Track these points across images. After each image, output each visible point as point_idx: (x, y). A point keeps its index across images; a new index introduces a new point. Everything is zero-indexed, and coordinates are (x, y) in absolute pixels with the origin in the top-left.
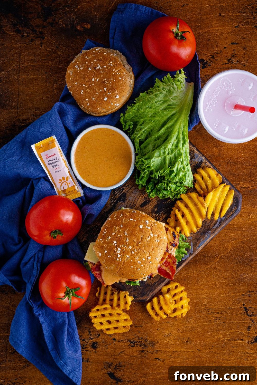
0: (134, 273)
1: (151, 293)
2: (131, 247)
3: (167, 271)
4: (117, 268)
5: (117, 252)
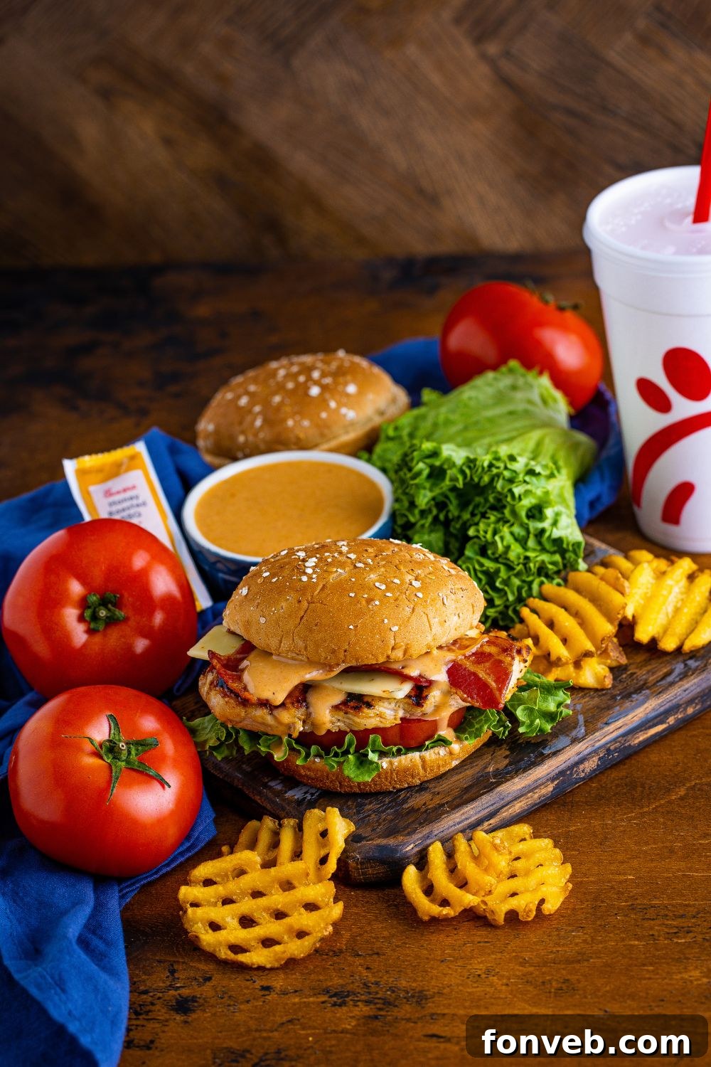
0: (360, 614)
1: (423, 827)
2: (353, 556)
3: (481, 676)
4: (300, 602)
5: (304, 566)
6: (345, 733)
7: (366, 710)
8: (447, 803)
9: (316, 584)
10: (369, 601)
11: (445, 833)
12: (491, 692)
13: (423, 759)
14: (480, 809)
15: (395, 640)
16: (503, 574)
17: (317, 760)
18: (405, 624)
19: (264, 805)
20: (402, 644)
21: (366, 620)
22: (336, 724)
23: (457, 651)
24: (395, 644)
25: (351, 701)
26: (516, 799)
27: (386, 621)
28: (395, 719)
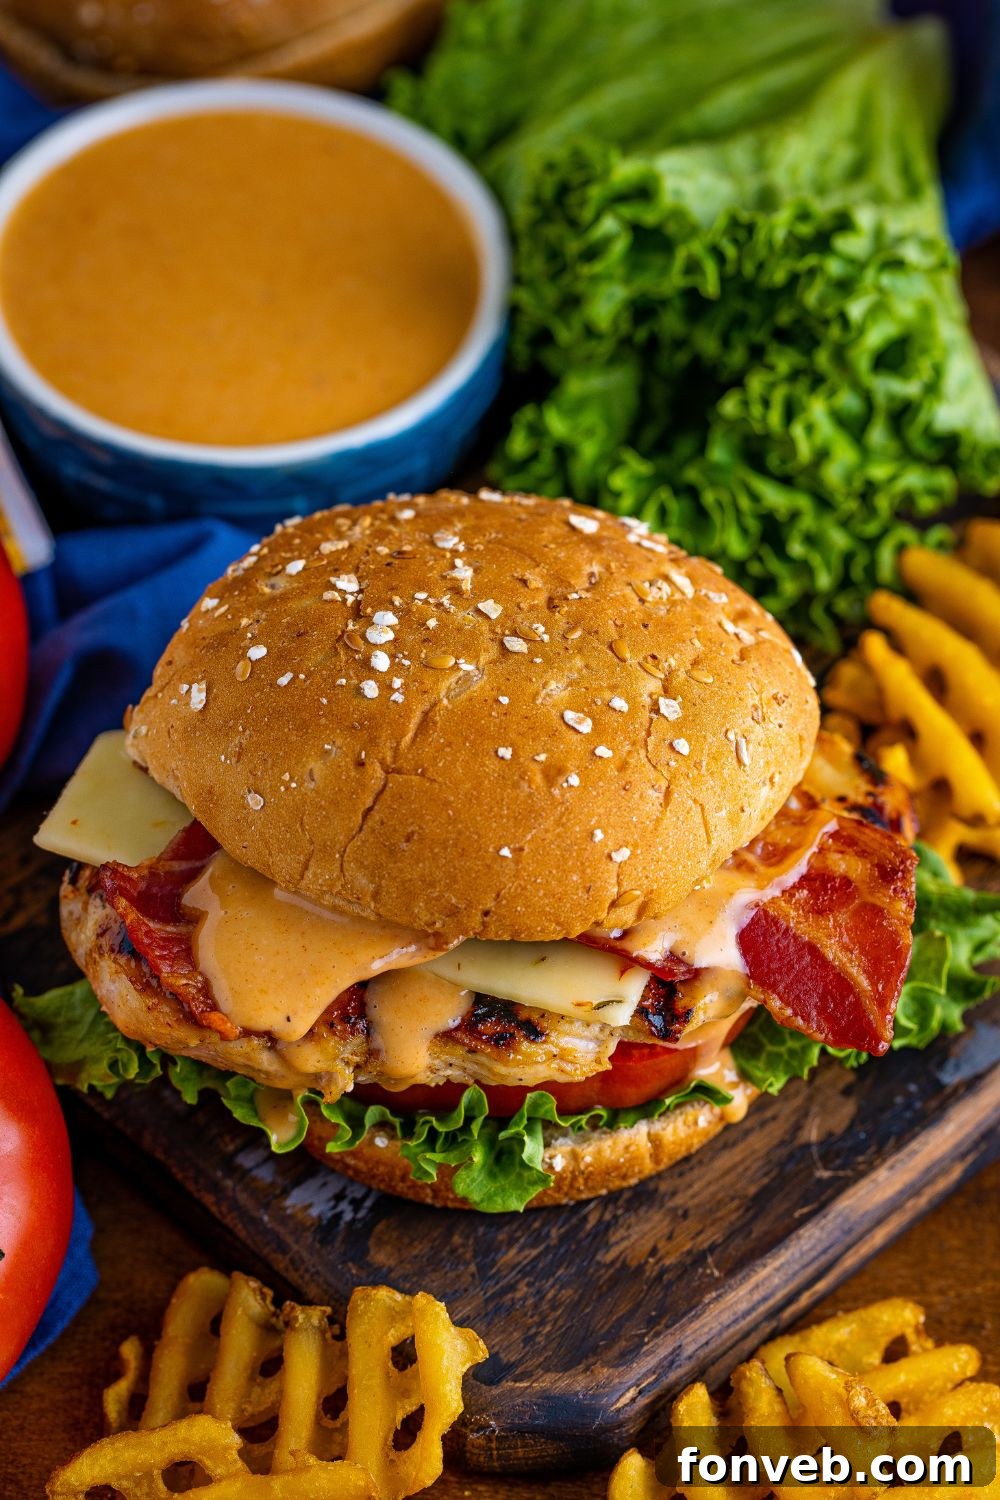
1: (657, 1335)
2: (492, 608)
3: (831, 957)
4: (361, 764)
5: (364, 637)
6: (464, 1087)
7: (525, 1046)
8: (712, 1249)
9: (405, 710)
10: (553, 773)
11: (712, 1346)
12: (858, 1004)
13: (655, 1141)
14: (796, 1267)
15: (619, 884)
16: (808, 522)
17: (381, 1142)
18: (645, 839)
19: (228, 1220)
20: (638, 893)
21: (547, 831)
22: (441, 1073)
23: (761, 869)
24: (620, 896)
25: (483, 1018)
26: (879, 1222)
27: (599, 835)
28: (598, 1061)
